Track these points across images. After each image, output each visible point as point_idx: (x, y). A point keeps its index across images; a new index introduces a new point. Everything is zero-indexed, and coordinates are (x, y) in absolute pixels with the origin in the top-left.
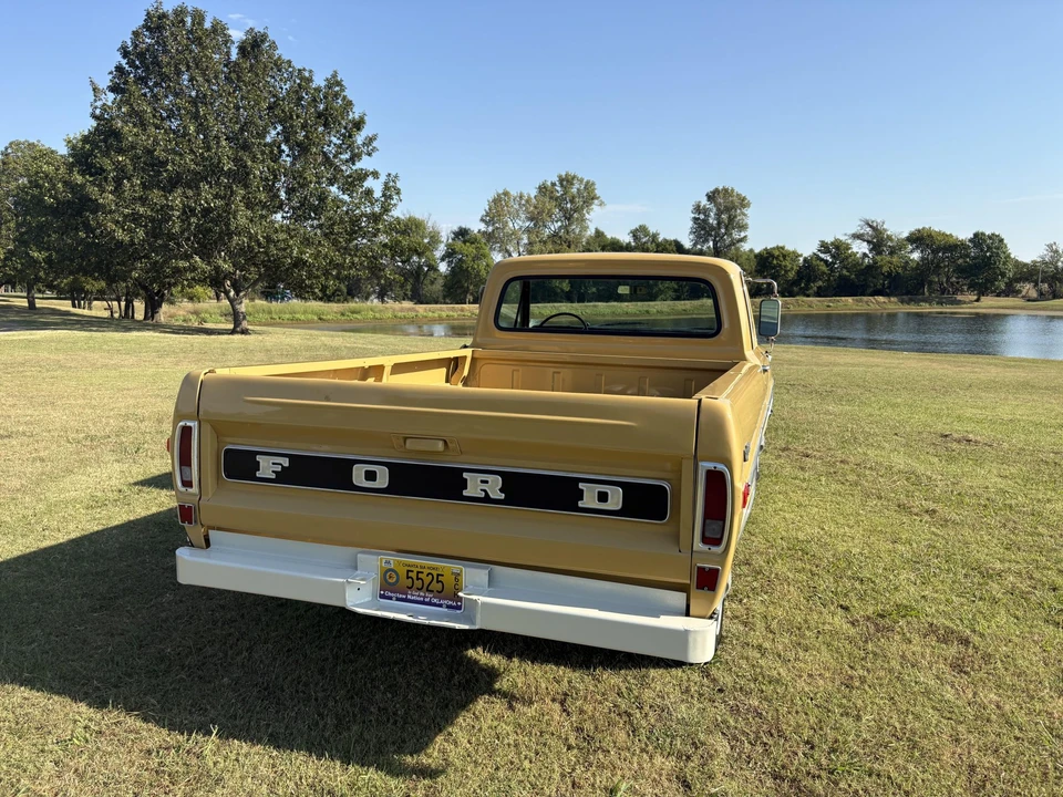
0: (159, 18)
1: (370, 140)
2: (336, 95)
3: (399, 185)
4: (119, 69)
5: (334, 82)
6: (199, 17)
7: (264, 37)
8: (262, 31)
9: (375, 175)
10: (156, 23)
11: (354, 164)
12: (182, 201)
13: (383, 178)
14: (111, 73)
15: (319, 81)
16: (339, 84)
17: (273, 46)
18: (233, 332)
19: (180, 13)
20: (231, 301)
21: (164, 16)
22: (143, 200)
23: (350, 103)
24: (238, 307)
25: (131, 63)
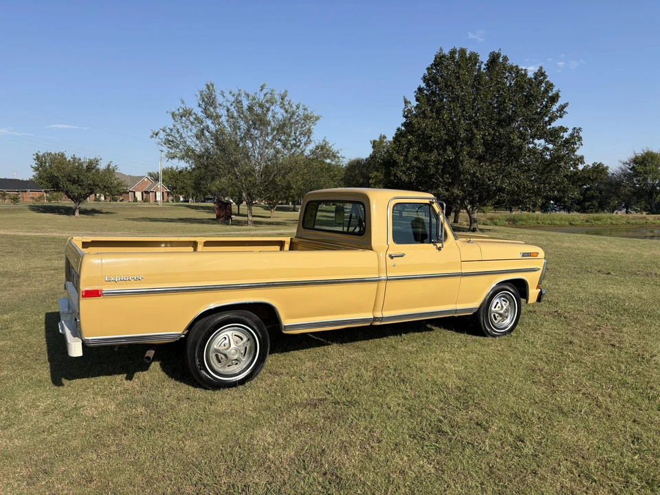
0: (440, 58)
1: (562, 108)
2: (541, 82)
3: (581, 134)
4: (420, 90)
5: (541, 74)
6: (463, 52)
7: (498, 55)
8: (497, 52)
9: (565, 130)
10: (439, 61)
11: (550, 125)
12: (435, 157)
13: (570, 131)
14: (415, 92)
15: (530, 75)
16: (543, 74)
17: (505, 59)
18: (469, 230)
19: (453, 52)
20: (468, 212)
21: (444, 56)
22: (416, 158)
23: (552, 85)
24: (472, 215)
25: (428, 85)
